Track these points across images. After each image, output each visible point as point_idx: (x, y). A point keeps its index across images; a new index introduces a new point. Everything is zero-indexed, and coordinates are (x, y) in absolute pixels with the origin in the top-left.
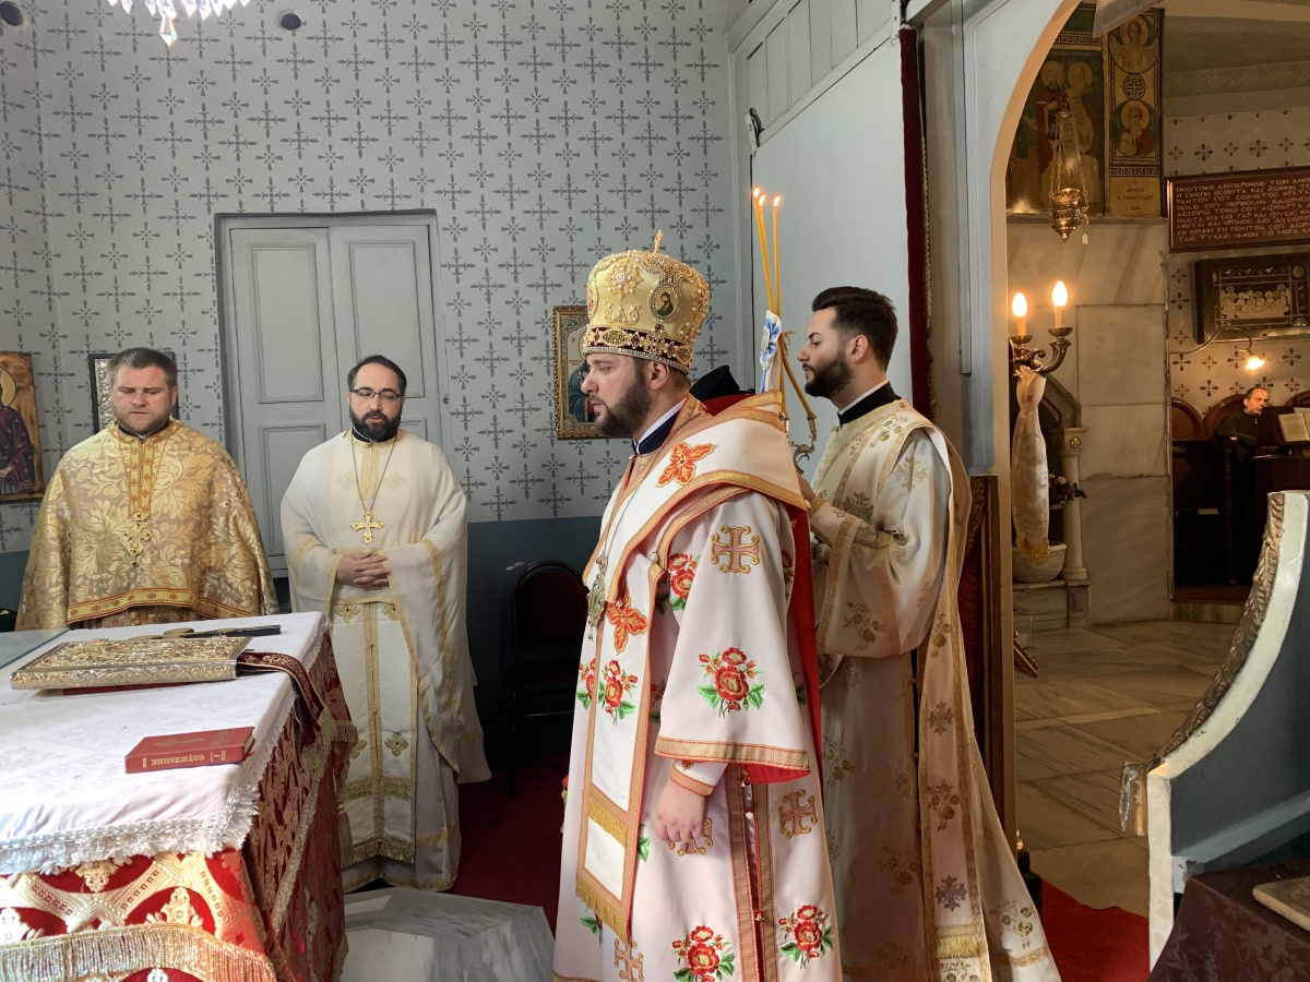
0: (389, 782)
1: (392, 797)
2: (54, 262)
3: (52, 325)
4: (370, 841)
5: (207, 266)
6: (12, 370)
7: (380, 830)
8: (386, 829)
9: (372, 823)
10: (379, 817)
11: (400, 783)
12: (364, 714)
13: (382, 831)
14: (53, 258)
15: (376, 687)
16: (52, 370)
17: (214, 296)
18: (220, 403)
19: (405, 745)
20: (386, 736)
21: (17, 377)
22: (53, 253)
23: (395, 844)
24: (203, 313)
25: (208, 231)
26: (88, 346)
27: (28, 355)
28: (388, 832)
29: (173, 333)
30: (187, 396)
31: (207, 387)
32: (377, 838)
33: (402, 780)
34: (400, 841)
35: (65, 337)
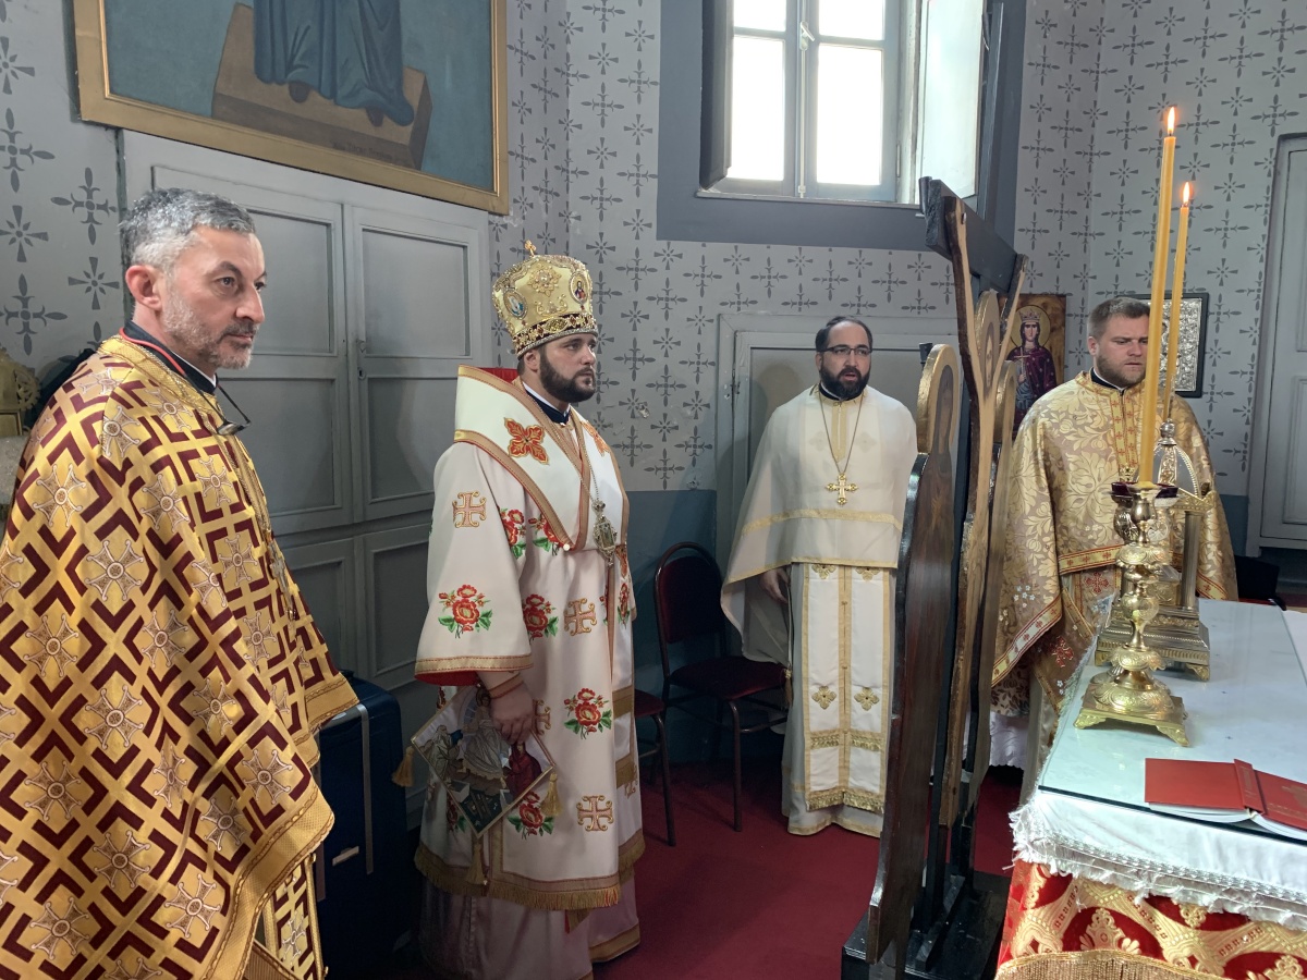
0: (857, 735)
1: (860, 749)
2: (1094, 201)
3: (1085, 266)
4: (834, 789)
5: (1261, 197)
6: (1049, 312)
7: (844, 780)
8: (851, 779)
9: (836, 772)
10: (845, 767)
11: (869, 736)
12: (834, 668)
13: (847, 781)
14: (1093, 198)
15: (848, 643)
16: (1079, 312)
17: (1265, 230)
18: (1255, 350)
19: (875, 700)
20: (856, 690)
21: (1052, 319)
22: (1094, 193)
23: (861, 794)
24: (1249, 249)
25: (1268, 156)
26: (1116, 286)
27: (1063, 296)
28: (853, 782)
29: (1209, 272)
30: (1216, 342)
31: (1242, 331)
32: (840, 787)
33: (871, 733)
34: (867, 792)
35: (1094, 277)
